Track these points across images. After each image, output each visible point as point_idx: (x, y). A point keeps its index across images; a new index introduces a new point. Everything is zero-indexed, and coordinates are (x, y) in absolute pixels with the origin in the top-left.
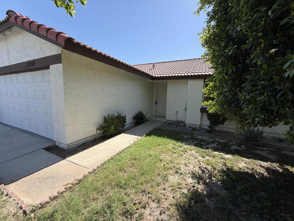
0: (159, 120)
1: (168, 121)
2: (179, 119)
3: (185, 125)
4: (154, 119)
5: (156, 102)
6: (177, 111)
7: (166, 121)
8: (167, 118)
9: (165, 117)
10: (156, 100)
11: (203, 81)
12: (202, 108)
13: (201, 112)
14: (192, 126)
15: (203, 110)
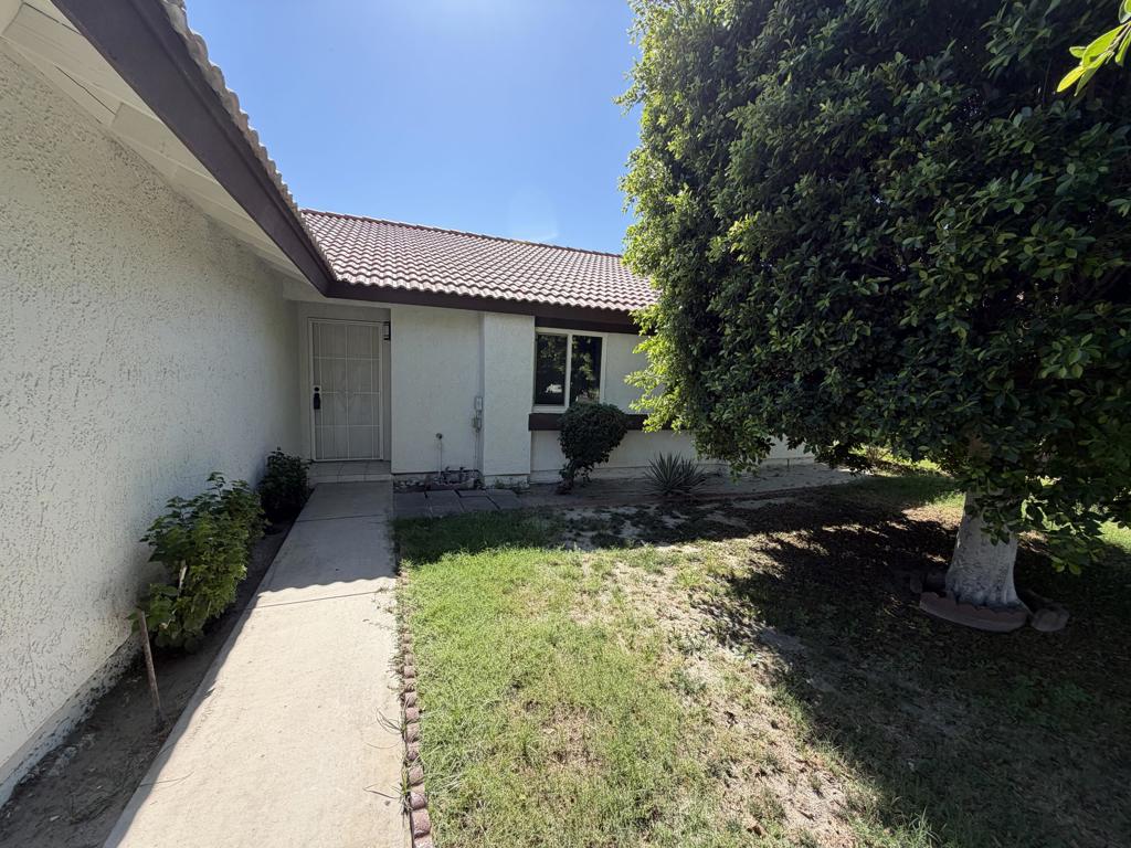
0: (360, 478)
1: (401, 478)
2: (455, 465)
3: (478, 484)
4: (331, 479)
5: (317, 396)
6: (440, 432)
7: (393, 477)
8: (397, 467)
9: (390, 462)
10: (317, 389)
11: (537, 324)
12: (532, 417)
13: (530, 429)
14: (506, 481)
15: (536, 423)
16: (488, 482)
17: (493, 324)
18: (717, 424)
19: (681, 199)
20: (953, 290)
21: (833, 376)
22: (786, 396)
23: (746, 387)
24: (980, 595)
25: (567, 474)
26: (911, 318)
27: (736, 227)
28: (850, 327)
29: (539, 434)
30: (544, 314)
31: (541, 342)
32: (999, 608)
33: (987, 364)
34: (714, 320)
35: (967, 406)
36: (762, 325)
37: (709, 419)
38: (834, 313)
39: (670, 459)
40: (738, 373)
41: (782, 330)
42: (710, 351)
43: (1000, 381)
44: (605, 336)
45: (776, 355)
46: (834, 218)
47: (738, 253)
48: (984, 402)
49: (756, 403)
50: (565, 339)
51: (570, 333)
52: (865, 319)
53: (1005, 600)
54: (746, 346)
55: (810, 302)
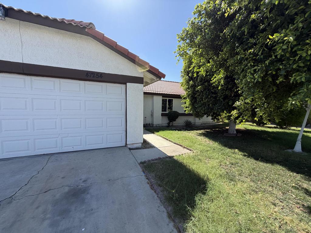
2: (148, 123)
3: (153, 125)
6: (146, 117)
11: (162, 97)
12: (162, 114)
13: (161, 116)
14: (158, 125)
15: (162, 115)
16: (155, 125)
17: (155, 97)
18: (197, 112)
19: (191, 82)
20: (221, 96)
21: (211, 105)
22: (206, 108)
23: (201, 106)
24: (231, 133)
25: (169, 124)
26: (218, 99)
27: (199, 87)
28: (212, 99)
29: (163, 117)
30: (164, 95)
31: (163, 100)
32: (234, 134)
33: (225, 103)
34: (196, 98)
35: (223, 108)
36: (202, 99)
37: (195, 111)
38: (210, 98)
39: (187, 120)
40: (199, 105)
41: (205, 99)
42: (195, 102)
43: (226, 105)
44: (173, 99)
45: (204, 102)
46: (210, 87)
47: (199, 90)
48: (225, 107)
49: (202, 108)
50: (166, 100)
51: (168, 99)
52: (214, 99)
53: (234, 133)
54: (200, 101)
55: (208, 96)
